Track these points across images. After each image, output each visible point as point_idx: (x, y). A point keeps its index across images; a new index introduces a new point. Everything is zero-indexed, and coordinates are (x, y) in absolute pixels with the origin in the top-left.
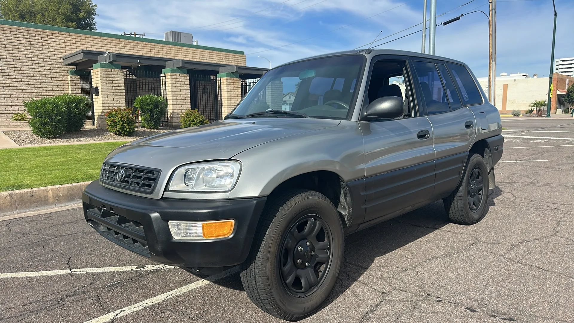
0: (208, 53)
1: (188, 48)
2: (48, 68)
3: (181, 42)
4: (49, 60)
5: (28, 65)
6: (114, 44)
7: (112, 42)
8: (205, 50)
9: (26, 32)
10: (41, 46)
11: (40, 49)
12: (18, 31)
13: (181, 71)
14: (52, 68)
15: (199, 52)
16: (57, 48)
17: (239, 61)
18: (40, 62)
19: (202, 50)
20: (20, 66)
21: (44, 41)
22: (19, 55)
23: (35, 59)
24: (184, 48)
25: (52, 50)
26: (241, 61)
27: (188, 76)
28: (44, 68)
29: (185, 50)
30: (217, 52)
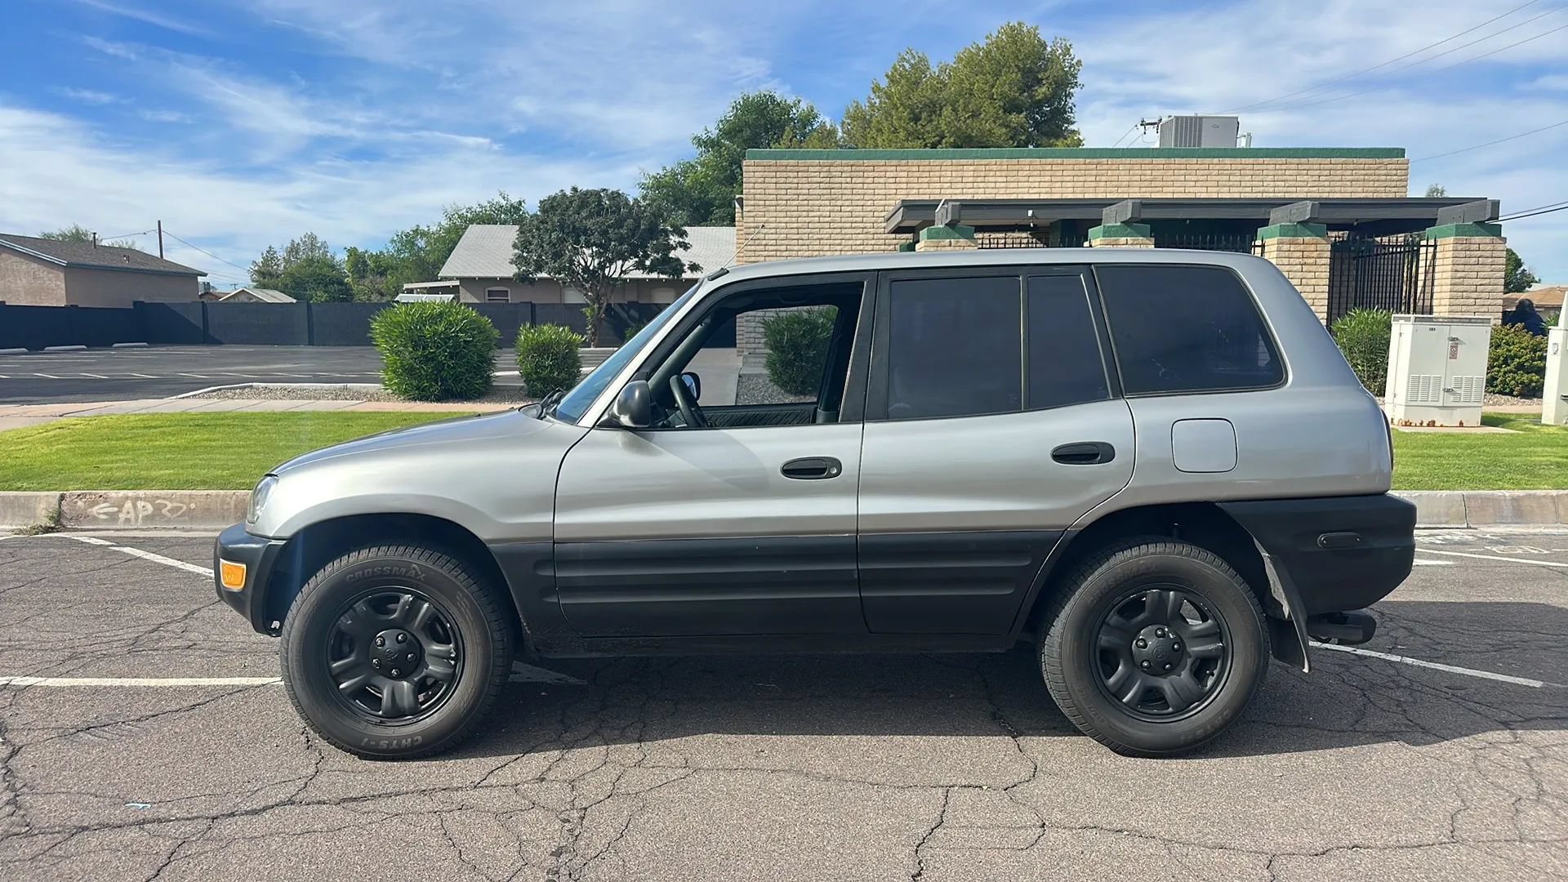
0: (1271, 167)
1: (1208, 160)
2: (858, 242)
3: (1199, 145)
4: (862, 225)
5: (822, 239)
6: (1004, 173)
7: (999, 168)
8: (1261, 160)
9: (826, 169)
10: (849, 197)
11: (847, 203)
12: (811, 169)
13: (1132, 231)
14: (866, 242)
15: (1240, 167)
16: (880, 197)
17: (1383, 178)
18: (844, 231)
19: (1251, 160)
20: (807, 242)
21: (854, 186)
22: (807, 220)
23: (836, 225)
24: (1194, 160)
25: (869, 203)
26: (1389, 177)
27: (1153, 242)
28: (850, 242)
29: (1197, 167)
30: (1303, 160)
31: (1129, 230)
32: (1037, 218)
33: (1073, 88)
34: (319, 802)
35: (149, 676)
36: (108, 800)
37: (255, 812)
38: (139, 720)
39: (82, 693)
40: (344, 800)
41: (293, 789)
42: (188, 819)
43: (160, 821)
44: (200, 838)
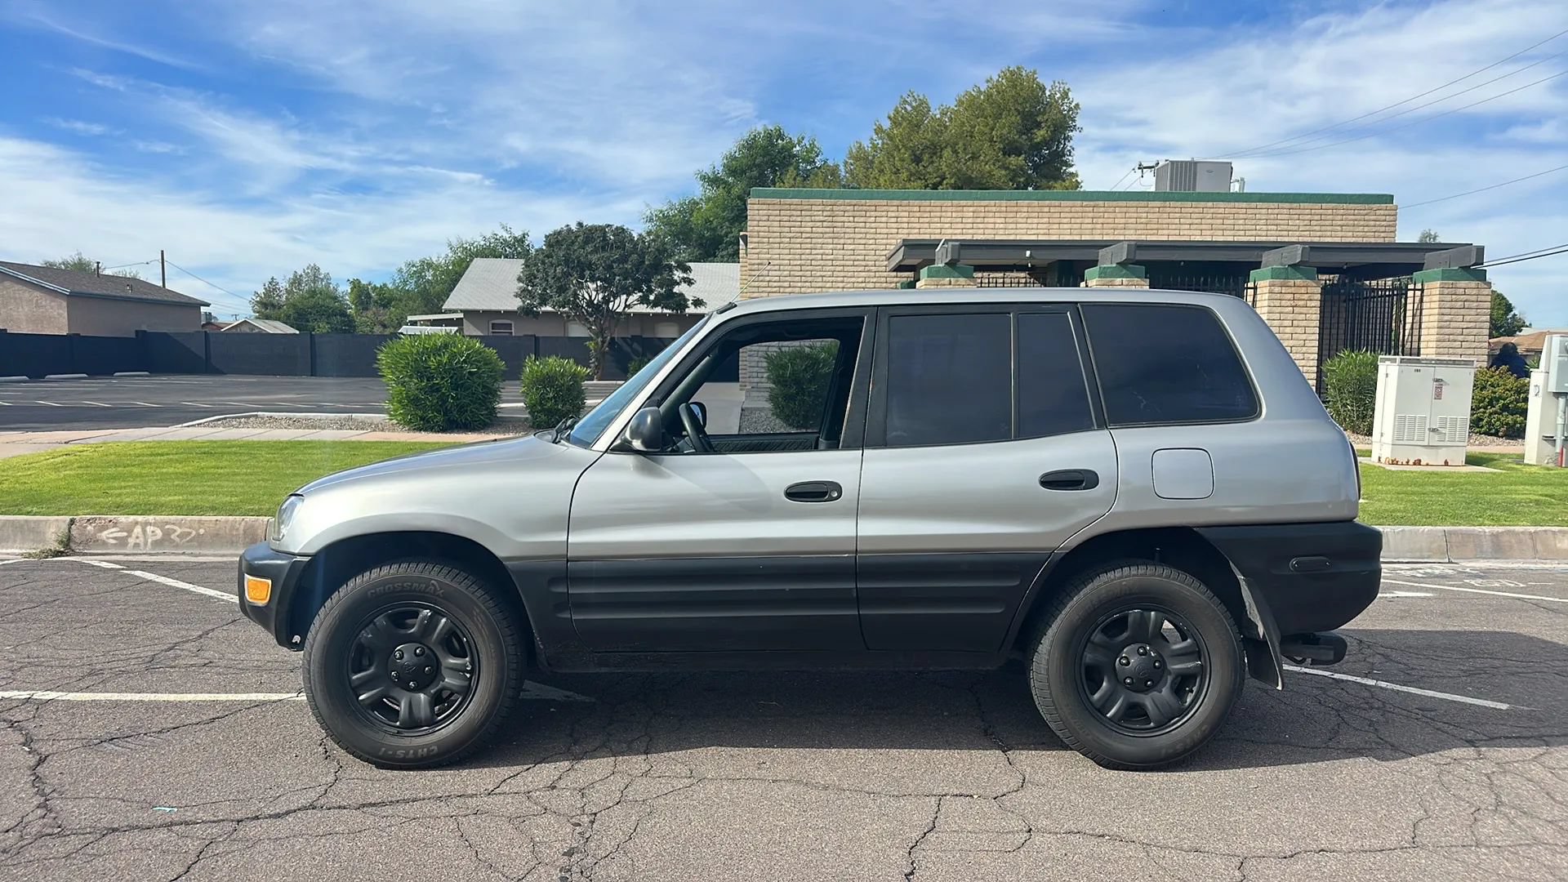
0: (1264, 211)
1: (1202, 204)
2: (860, 280)
3: (1194, 188)
4: (864, 263)
5: (824, 276)
6: (1003, 215)
7: (998, 209)
8: (1253, 205)
9: (828, 208)
10: (852, 235)
11: (849, 241)
12: (814, 208)
13: (1128, 272)
14: (867, 280)
15: (1234, 211)
17: (1372, 223)
18: (846, 269)
19: (1244, 205)
20: (810, 279)
21: (857, 225)
22: (811, 257)
23: (838, 263)
24: (1189, 204)
25: (871, 241)
26: (1378, 223)
27: (1148, 283)
28: (853, 280)
29: (1191, 210)
30: (1295, 205)
31: (1124, 271)
32: (1034, 258)
33: (1072, 131)
34: (339, 807)
35: (166, 691)
36: (135, 805)
37: (278, 816)
38: (160, 732)
39: (103, 706)
40: (364, 806)
41: (313, 795)
42: (214, 822)
43: (187, 824)
44: (227, 838)
